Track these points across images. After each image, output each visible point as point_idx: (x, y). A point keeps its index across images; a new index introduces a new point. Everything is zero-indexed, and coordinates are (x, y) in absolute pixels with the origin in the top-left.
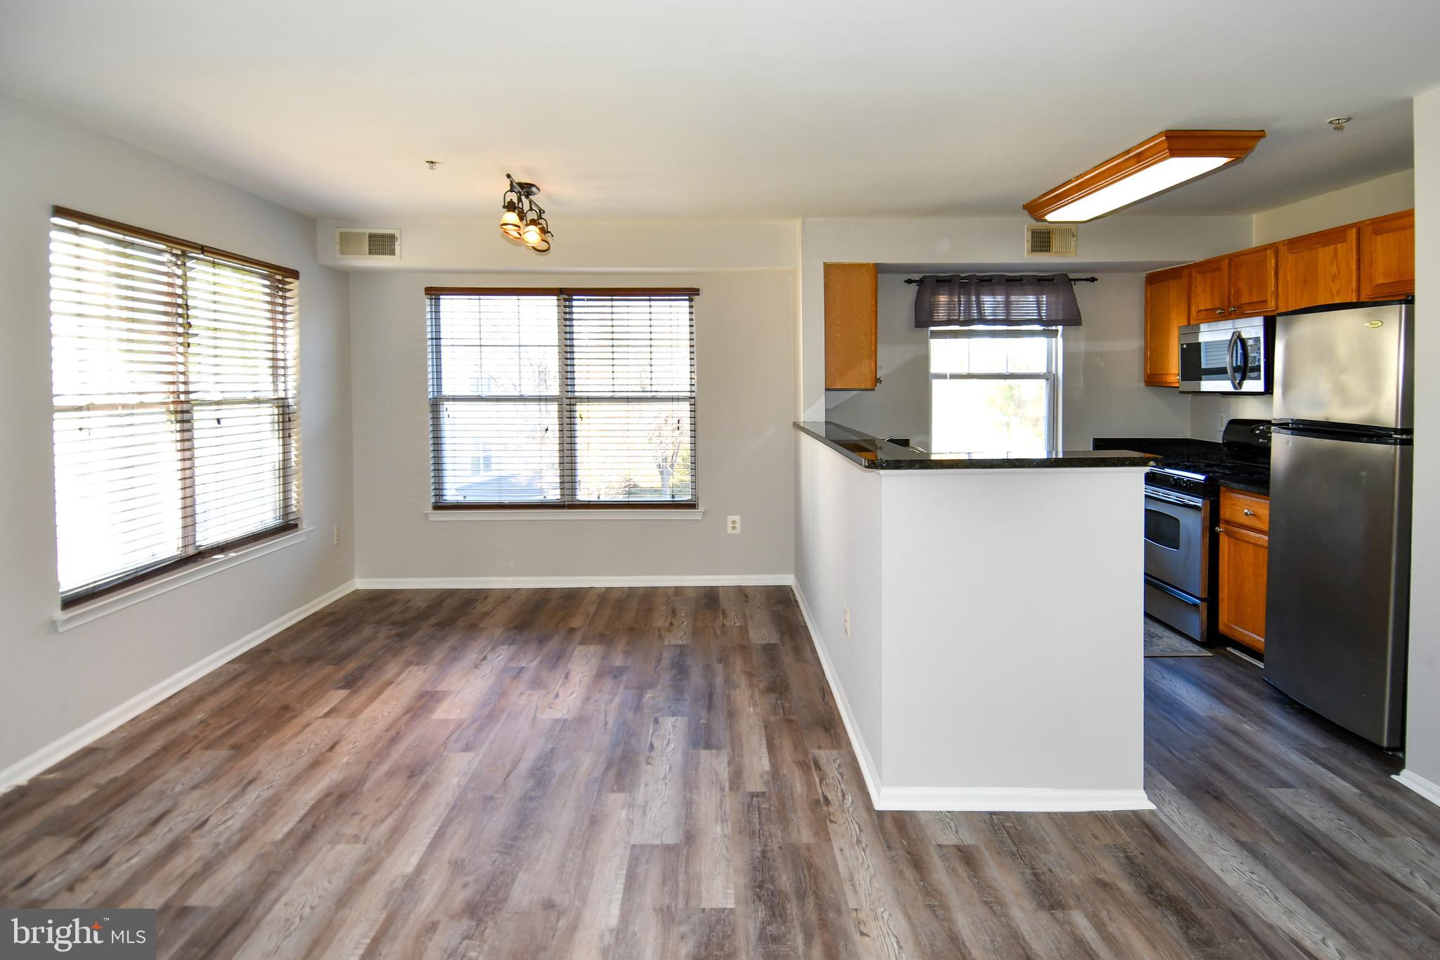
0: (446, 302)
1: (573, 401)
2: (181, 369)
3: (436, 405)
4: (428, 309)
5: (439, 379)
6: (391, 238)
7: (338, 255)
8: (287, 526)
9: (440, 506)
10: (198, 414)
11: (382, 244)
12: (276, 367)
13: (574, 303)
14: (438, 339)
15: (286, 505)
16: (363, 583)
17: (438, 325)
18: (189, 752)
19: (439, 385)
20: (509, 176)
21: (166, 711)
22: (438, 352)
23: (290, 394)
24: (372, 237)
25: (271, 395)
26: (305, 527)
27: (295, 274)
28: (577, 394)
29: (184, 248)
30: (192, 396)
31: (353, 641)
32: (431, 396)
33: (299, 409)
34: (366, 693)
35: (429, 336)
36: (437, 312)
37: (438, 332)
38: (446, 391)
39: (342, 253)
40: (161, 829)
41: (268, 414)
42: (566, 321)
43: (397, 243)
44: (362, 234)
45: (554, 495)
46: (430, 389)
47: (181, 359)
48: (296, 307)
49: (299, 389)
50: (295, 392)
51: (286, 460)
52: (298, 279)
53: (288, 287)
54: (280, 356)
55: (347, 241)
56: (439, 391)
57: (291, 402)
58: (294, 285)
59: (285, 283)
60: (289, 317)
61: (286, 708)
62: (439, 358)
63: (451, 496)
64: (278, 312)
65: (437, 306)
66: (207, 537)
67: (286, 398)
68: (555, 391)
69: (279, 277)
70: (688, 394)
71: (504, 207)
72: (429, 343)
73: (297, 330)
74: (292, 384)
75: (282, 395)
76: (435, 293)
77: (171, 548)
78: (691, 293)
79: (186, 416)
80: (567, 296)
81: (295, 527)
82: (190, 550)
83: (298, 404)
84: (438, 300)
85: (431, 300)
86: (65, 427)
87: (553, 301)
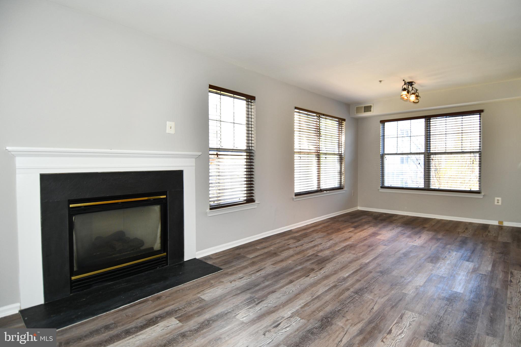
0: (386, 124)
1: (429, 154)
2: (318, 144)
3: (382, 156)
4: (381, 127)
5: (384, 148)
6: (370, 107)
7: (356, 114)
9: (383, 187)
10: (321, 156)
11: (368, 109)
12: (339, 146)
13: (431, 120)
14: (384, 136)
15: (341, 182)
16: (360, 208)
17: (384, 132)
18: (318, 232)
19: (384, 150)
20: (404, 80)
21: (313, 225)
22: (384, 140)
23: (343, 152)
24: (365, 107)
25: (338, 152)
26: (345, 189)
27: (344, 120)
28: (431, 152)
29: (319, 115)
30: (320, 152)
31: (356, 220)
32: (381, 153)
33: (345, 157)
34: (359, 230)
35: (381, 135)
36: (384, 128)
37: (384, 134)
38: (385, 153)
39: (356, 113)
40: (313, 243)
41: (337, 157)
42: (428, 126)
43: (372, 108)
44: (362, 107)
45: (422, 186)
46: (381, 151)
47: (318, 142)
48: (344, 129)
49: (345, 151)
50: (344, 152)
51: (341, 170)
52: (345, 121)
53: (343, 124)
54: (340, 142)
55: (358, 110)
56: (384, 152)
57: (342, 155)
58: (344, 123)
60: (343, 132)
61: (339, 229)
62: (384, 142)
63: (386, 184)
64: (340, 130)
65: (384, 126)
66: (323, 187)
67: (341, 154)
68: (423, 150)
69: (341, 121)
70: (478, 150)
71: (402, 90)
72: (381, 137)
73: (345, 135)
74: (343, 150)
75: (340, 153)
76: (383, 122)
77: (315, 188)
78: (479, 112)
79: (319, 156)
80: (428, 118)
81: (342, 188)
82: (319, 189)
83: (344, 155)
84: (384, 124)
85: (382, 124)
86: (296, 156)
87: (423, 120)
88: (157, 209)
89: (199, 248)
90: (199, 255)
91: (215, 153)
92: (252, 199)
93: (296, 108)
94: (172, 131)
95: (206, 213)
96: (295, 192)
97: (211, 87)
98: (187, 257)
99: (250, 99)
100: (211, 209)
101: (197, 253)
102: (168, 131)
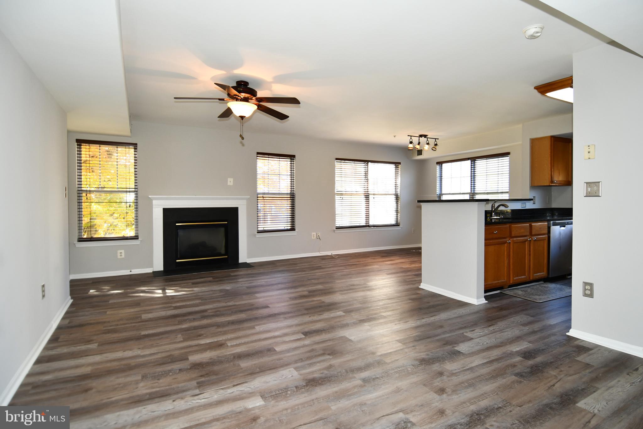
0: (444, 165)
1: (473, 194)
2: (367, 187)
4: (438, 168)
5: (441, 188)
8: (397, 225)
10: (370, 196)
11: (420, 152)
12: (396, 186)
13: (476, 162)
14: (441, 176)
15: (397, 220)
17: (441, 173)
19: (441, 190)
22: (440, 181)
23: (399, 193)
24: (416, 151)
25: (394, 193)
26: (401, 226)
27: (400, 163)
28: (476, 192)
30: (369, 193)
32: (438, 193)
33: (400, 197)
35: (438, 176)
36: (441, 169)
38: (443, 193)
39: (412, 157)
41: (393, 198)
42: (473, 167)
43: (423, 152)
46: (438, 191)
47: (366, 185)
48: (400, 171)
49: (400, 191)
52: (400, 164)
53: (399, 167)
55: (414, 153)
56: (441, 192)
58: (400, 166)
59: (398, 166)
60: (399, 174)
64: (396, 173)
65: (441, 167)
66: (371, 223)
67: (398, 194)
68: (469, 191)
72: (438, 178)
73: (400, 177)
75: (397, 193)
76: (440, 163)
77: (363, 223)
79: (367, 197)
80: (473, 160)
81: (399, 226)
82: (367, 224)
83: (400, 195)
84: (442, 165)
85: (439, 165)
86: (337, 197)
87: (469, 162)
88: (223, 230)
89: (249, 257)
90: (249, 261)
91: (262, 196)
92: (294, 228)
93: (337, 159)
94: (231, 184)
95: (255, 235)
96: (336, 226)
97: (258, 153)
98: (241, 261)
99: (292, 157)
100: (258, 233)
101: (247, 259)
102: (229, 184)
